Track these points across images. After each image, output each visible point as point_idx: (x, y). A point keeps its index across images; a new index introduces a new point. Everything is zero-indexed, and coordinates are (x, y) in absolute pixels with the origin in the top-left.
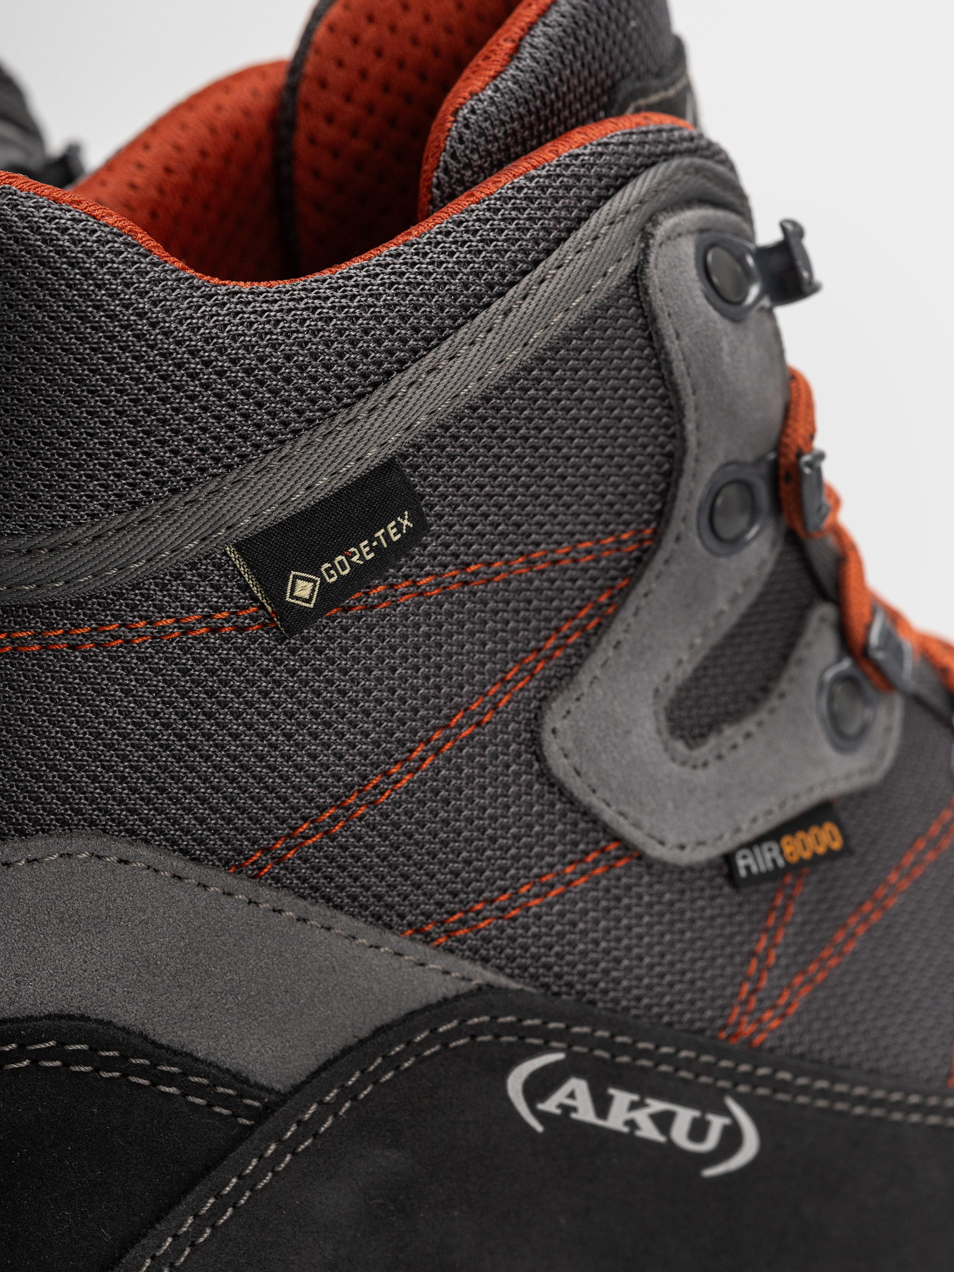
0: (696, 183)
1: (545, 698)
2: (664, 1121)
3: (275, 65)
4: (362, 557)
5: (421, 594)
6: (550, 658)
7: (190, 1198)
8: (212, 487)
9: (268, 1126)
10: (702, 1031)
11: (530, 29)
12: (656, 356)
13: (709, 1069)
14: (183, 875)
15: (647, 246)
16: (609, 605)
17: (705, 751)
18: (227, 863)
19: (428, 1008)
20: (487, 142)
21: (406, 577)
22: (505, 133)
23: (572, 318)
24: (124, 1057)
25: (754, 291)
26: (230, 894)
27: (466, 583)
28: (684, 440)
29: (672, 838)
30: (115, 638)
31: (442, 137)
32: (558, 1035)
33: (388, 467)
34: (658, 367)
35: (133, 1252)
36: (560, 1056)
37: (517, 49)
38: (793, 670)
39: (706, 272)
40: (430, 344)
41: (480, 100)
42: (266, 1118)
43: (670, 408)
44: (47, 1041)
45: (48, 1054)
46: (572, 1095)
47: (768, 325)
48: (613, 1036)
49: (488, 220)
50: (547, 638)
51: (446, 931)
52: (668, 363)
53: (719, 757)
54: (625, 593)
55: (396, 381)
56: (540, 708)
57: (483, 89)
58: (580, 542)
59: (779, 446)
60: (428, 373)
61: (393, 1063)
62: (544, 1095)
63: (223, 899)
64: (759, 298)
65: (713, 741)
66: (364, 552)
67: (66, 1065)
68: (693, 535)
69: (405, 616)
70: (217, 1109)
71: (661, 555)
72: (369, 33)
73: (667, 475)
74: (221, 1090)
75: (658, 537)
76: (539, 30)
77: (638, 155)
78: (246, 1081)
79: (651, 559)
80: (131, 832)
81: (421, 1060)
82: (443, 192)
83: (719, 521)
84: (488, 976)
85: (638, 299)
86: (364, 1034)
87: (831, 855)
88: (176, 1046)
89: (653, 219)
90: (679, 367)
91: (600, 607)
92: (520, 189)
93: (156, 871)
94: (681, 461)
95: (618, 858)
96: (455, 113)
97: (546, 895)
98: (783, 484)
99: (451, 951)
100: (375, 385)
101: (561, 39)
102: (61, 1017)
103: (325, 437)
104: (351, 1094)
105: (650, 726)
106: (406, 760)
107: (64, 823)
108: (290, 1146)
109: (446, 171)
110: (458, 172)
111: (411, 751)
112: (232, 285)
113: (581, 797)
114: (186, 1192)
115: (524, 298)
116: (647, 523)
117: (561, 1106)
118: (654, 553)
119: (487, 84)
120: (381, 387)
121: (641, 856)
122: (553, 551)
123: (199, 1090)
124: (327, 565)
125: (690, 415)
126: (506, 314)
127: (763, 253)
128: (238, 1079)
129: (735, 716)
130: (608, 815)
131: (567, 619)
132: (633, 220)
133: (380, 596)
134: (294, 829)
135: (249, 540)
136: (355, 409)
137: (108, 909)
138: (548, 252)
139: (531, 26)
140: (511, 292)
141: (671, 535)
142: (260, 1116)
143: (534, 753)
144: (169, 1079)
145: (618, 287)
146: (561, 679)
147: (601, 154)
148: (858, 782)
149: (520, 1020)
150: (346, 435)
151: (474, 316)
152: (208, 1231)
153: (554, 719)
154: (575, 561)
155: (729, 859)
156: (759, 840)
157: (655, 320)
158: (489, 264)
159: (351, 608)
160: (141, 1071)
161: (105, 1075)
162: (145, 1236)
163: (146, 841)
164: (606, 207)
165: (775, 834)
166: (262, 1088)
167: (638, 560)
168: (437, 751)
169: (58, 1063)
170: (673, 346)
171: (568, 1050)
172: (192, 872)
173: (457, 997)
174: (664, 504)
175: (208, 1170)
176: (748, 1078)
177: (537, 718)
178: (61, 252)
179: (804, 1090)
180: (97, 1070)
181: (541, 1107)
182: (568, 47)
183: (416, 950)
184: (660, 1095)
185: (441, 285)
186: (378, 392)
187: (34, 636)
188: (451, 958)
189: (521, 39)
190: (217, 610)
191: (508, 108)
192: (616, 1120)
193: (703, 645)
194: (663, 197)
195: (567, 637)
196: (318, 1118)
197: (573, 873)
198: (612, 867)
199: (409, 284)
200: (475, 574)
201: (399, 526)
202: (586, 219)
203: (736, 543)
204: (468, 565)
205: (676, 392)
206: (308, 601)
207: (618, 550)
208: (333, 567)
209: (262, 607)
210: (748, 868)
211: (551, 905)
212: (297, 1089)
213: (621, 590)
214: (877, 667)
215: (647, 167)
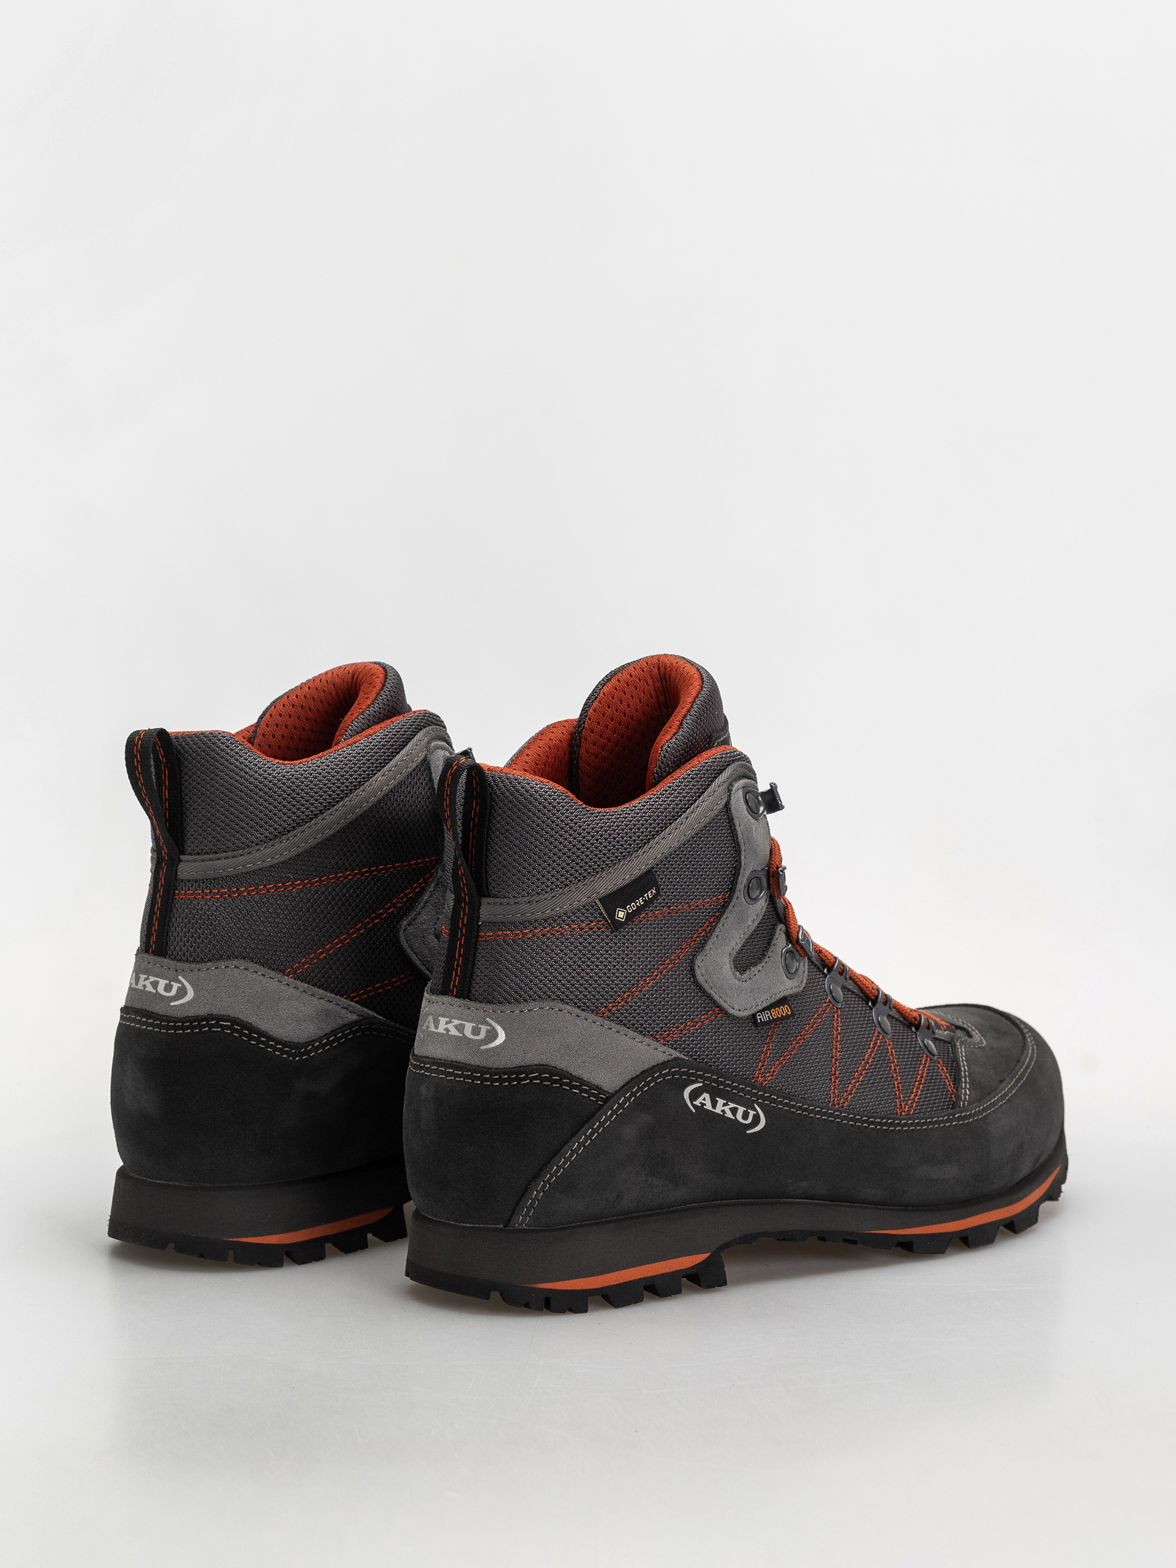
0: (743, 770)
1: (695, 955)
2: (734, 1111)
3: (573, 720)
4: (640, 904)
5: (656, 917)
6: (695, 941)
7: (583, 1129)
8: (592, 879)
9: (609, 1104)
10: (746, 1078)
11: (685, 717)
12: (732, 833)
13: (749, 1093)
14: (580, 1015)
15: (730, 794)
16: (714, 922)
17: (745, 976)
18: (593, 1011)
19: (658, 1065)
20: (674, 758)
21: (651, 911)
22: (680, 754)
23: (708, 820)
24: (561, 1079)
25: (762, 809)
26: (594, 1023)
27: (669, 913)
28: (740, 862)
29: (736, 1007)
30: (558, 932)
31: (658, 756)
32: (701, 1077)
33: (649, 872)
34: (733, 837)
35: (565, 1148)
36: (701, 1084)
37: (681, 724)
38: (772, 948)
39: (747, 802)
40: (663, 829)
41: (670, 743)
42: (608, 1102)
43: (736, 851)
44: (535, 1073)
45: (535, 1078)
46: (704, 1099)
47: (765, 821)
48: (718, 1078)
49: (680, 786)
50: (694, 934)
51: (663, 1038)
52: (737, 835)
53: (750, 978)
54: (719, 918)
55: (651, 843)
56: (693, 958)
57: (671, 739)
58: (705, 899)
59: (769, 865)
60: (662, 839)
61: (654, 1079)
62: (695, 1100)
63: (593, 1024)
64: (763, 812)
65: (748, 972)
66: (640, 902)
67: (542, 1082)
68: (742, 896)
69: (651, 924)
70: (592, 1098)
71: (732, 904)
72: (609, 712)
73: (734, 874)
74: (593, 1091)
75: (730, 898)
76: (688, 717)
77: (725, 762)
78: (600, 1088)
79: (728, 906)
80: (562, 1000)
81: (656, 1083)
82: (658, 775)
83: (750, 891)
84: (677, 1054)
85: (727, 812)
86: (638, 1073)
87: (787, 1017)
88: (577, 1076)
89: (731, 785)
90: (740, 836)
91: (711, 923)
92: (689, 775)
93: (571, 1014)
94: (739, 870)
95: (718, 1014)
96: (662, 747)
97: (695, 1026)
98: (771, 878)
99: (665, 1045)
100: (645, 843)
102: (540, 1065)
103: (629, 862)
104: (634, 1094)
105: (728, 966)
106: (651, 976)
107: (540, 997)
108: (615, 1112)
109: (660, 768)
110: (664, 768)
111: (653, 972)
112: (599, 810)
113: (708, 990)
114: (582, 1127)
115: (692, 813)
116: (727, 892)
117: (700, 1103)
118: (729, 903)
119: (672, 737)
120: (647, 844)
121: (726, 1013)
122: (697, 902)
123: (585, 1091)
124: (629, 906)
125: (743, 853)
126: (687, 818)
127: (763, 794)
128: (598, 1088)
129: (755, 964)
130: (716, 997)
131: (700, 927)
132: (726, 785)
133: (602, 924)
134: (615, 1000)
135: (603, 898)
136: (639, 852)
137: (555, 1027)
138: (699, 797)
139: (685, 716)
140: (688, 811)
141: (735, 897)
142: (606, 1101)
143: (692, 974)
144: (576, 1087)
145: (722, 809)
146: (699, 948)
147: (714, 762)
148: (795, 990)
149: (688, 1070)
150: (635, 862)
151: (676, 819)
152: (589, 1141)
153: (698, 962)
154: (704, 906)
155: (754, 1016)
156: (764, 1010)
157: (733, 820)
158: (681, 801)
159: (634, 921)
160: (567, 1084)
161: (554, 1085)
162: (568, 1142)
163: (567, 1003)
164: (717, 780)
165: (768, 1008)
166: (606, 1091)
167: (724, 906)
168: (661, 972)
169: (538, 1081)
170: (738, 829)
171: (703, 1082)
172: (583, 1014)
173: (668, 1061)
174: (733, 886)
175: (589, 1119)
176: (762, 1097)
177: (692, 962)
178: (536, 799)
179: (781, 1103)
180: (552, 1084)
181: (694, 1103)
183: (654, 1044)
184: (733, 1102)
185: (666, 809)
186: (646, 846)
187: (530, 932)
188: (666, 1047)
189: (682, 720)
190: (592, 922)
191: (681, 746)
192: (718, 1110)
193: (744, 937)
194: (734, 776)
195: (700, 933)
196: (624, 1103)
197: (704, 1018)
198: (716, 1017)
199: (655, 808)
200: (672, 910)
201: (652, 892)
202: (710, 785)
203: (756, 900)
204: (670, 907)
205: (739, 845)
206: (623, 919)
207: (717, 902)
208: (631, 907)
209: (607, 921)
210: (760, 1019)
211: (697, 1030)
212: (617, 1092)
213: (717, 917)
214: (802, 947)
215: (728, 766)
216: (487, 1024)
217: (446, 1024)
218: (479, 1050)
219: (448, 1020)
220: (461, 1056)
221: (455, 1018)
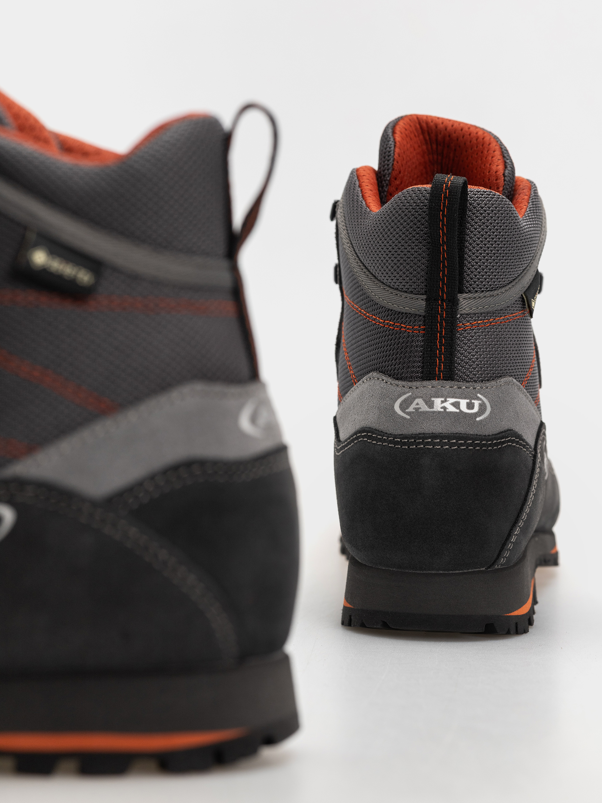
24: (519, 441)
44: (509, 437)
45: (509, 441)
101: (509, 180)
102: (509, 430)
137: (512, 398)
160: (521, 444)
161: (517, 446)
169: (511, 443)
182: (511, 183)
216: (478, 399)
217: (441, 404)
218: (476, 421)
219: (443, 399)
220: (460, 429)
221: (450, 397)
